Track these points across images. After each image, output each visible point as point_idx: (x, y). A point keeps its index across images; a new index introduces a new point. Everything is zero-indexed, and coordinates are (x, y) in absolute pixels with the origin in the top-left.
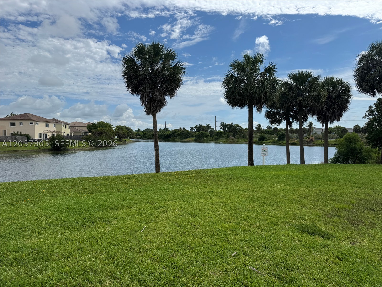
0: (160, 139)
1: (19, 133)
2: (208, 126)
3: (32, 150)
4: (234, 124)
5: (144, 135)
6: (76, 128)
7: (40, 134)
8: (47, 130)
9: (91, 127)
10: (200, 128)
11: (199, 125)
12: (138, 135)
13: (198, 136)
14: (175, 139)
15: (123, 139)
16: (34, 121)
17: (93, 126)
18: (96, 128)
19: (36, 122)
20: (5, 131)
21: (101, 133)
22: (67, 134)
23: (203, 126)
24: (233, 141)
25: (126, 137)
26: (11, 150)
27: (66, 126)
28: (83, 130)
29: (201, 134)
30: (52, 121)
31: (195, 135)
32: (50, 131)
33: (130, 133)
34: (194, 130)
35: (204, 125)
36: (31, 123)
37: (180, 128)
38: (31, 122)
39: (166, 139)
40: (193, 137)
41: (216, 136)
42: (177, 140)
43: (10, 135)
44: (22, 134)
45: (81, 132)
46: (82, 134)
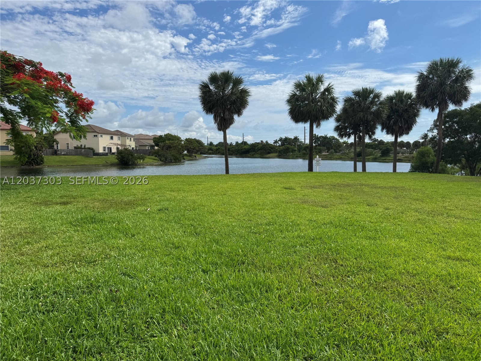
0: (237, 154)
1: (83, 147)
2: (296, 139)
3: (99, 165)
4: (328, 136)
5: (217, 150)
6: (141, 140)
7: (105, 147)
8: (112, 143)
9: (158, 140)
10: (285, 141)
11: (285, 137)
12: (210, 150)
13: (282, 150)
14: (254, 154)
15: (194, 154)
16: (99, 133)
17: (160, 139)
18: (164, 142)
19: (100, 135)
20: (68, 144)
21: (170, 147)
22: (132, 148)
23: (290, 139)
24: (325, 156)
25: (196, 153)
26: (79, 164)
27: (131, 139)
28: (149, 144)
29: (286, 149)
30: (116, 133)
31: (279, 150)
32: (115, 144)
33: (201, 147)
34: (278, 144)
35: (290, 137)
36: (95, 136)
37: (262, 141)
38: (95, 134)
39: (244, 155)
40: (276, 152)
41: (304, 151)
42: (257, 155)
43: (73, 148)
44: (86, 147)
45: (147, 145)
46: (148, 147)
